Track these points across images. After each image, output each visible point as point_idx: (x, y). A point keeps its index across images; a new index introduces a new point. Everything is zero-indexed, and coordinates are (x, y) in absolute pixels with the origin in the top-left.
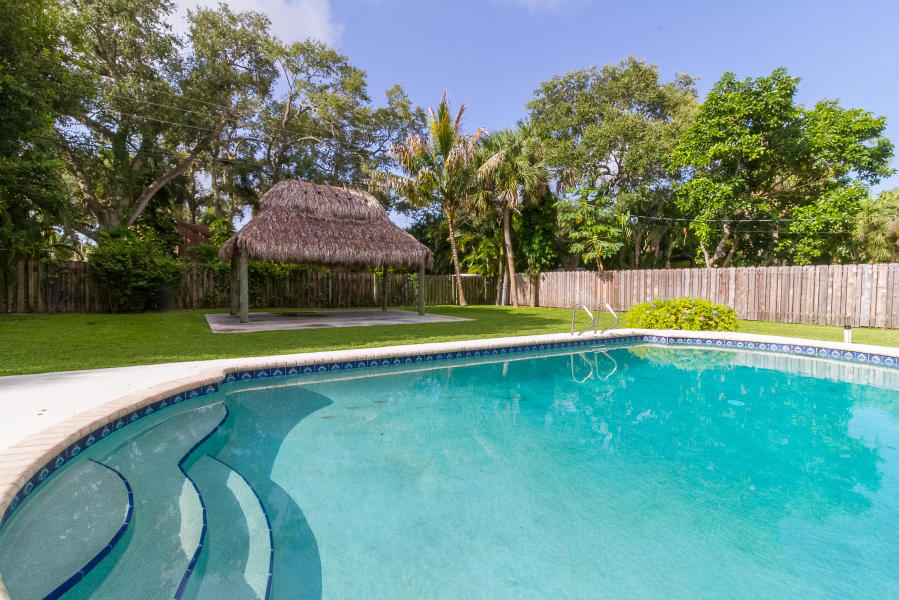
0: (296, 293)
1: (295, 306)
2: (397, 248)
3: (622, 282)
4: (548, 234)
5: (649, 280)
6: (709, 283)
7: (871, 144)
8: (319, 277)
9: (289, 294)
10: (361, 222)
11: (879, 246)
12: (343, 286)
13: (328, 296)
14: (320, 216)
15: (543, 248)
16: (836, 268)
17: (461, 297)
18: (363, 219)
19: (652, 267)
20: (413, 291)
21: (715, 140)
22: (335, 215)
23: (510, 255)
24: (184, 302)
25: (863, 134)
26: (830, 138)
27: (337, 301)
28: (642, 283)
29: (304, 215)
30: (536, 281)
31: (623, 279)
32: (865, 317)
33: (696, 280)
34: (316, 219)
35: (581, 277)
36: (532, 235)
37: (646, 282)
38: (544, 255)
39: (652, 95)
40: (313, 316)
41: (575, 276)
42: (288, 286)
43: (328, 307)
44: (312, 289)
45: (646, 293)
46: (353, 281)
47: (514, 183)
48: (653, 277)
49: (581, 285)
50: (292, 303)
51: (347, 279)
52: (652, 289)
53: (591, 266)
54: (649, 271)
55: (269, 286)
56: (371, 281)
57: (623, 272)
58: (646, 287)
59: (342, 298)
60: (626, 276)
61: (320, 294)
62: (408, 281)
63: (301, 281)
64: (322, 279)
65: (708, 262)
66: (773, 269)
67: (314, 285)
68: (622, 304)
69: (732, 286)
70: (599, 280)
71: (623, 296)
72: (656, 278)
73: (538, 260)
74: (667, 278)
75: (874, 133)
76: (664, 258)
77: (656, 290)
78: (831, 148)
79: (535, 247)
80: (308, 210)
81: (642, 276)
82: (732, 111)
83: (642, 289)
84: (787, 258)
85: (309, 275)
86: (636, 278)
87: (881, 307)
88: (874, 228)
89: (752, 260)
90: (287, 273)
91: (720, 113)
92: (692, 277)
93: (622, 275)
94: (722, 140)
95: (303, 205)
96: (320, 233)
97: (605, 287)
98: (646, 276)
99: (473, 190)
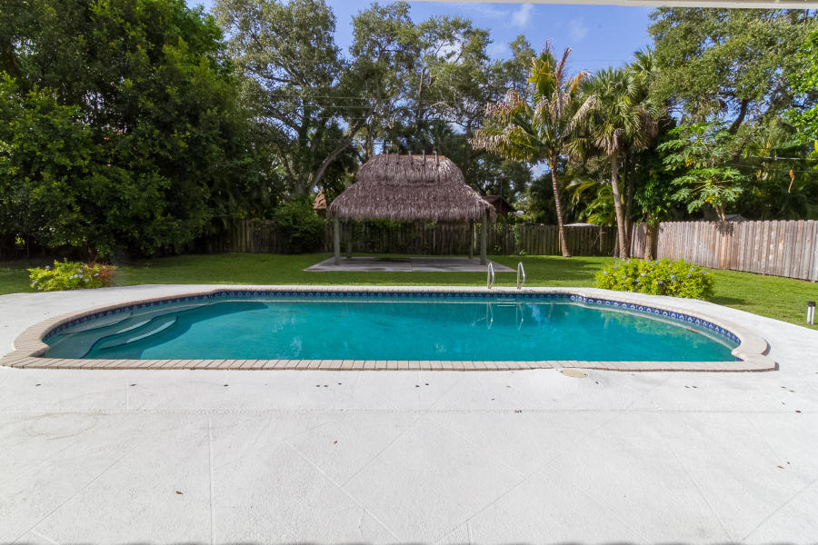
0: (406, 241)
1: (406, 253)
2: (456, 205)
3: (743, 236)
5: (773, 234)
8: (425, 228)
9: (401, 242)
10: (431, 184)
12: (446, 236)
13: (432, 245)
14: (395, 183)
15: (660, 195)
17: (564, 248)
18: (433, 181)
19: (779, 218)
20: (515, 241)
22: (409, 181)
23: (618, 204)
24: (328, 248)
27: (440, 249)
28: (766, 238)
29: (383, 183)
30: (654, 232)
31: (744, 232)
34: (392, 186)
36: (646, 181)
37: (769, 236)
41: (694, 227)
42: (399, 236)
43: (432, 254)
44: (420, 238)
45: (768, 249)
46: (456, 232)
47: (610, 127)
48: (778, 229)
49: (699, 237)
50: (402, 250)
51: (449, 230)
52: (776, 247)
54: (775, 223)
55: (385, 236)
57: (744, 224)
58: (769, 242)
59: (445, 247)
60: (747, 228)
61: (426, 243)
62: (509, 232)
63: (410, 233)
64: (428, 230)
67: (421, 235)
68: (741, 262)
70: (718, 233)
71: (742, 252)
72: (782, 231)
73: (654, 209)
74: (795, 231)
77: (781, 246)
79: (647, 194)
80: (386, 178)
81: (766, 230)
83: (765, 244)
85: (417, 227)
86: (759, 230)
90: (399, 226)
93: (745, 228)
95: (383, 175)
96: (391, 197)
97: (723, 241)
98: (770, 229)
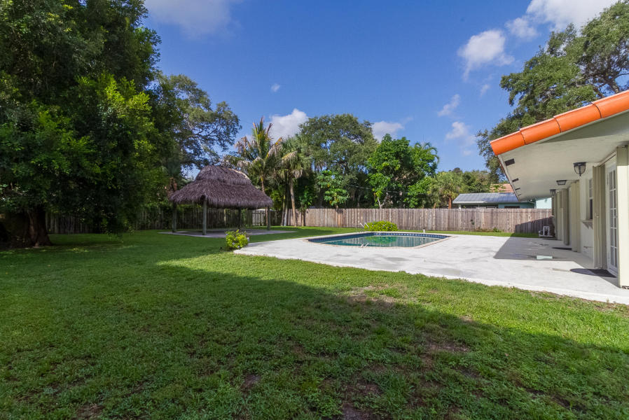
3: (347, 214)
4: (311, 190)
5: (359, 213)
6: (382, 215)
7: (431, 164)
11: (436, 198)
14: (228, 184)
15: (308, 197)
16: (422, 210)
21: (384, 160)
23: (293, 200)
25: (429, 161)
26: (419, 162)
30: (304, 213)
32: (430, 226)
33: (377, 213)
35: (328, 212)
36: (303, 191)
38: (309, 200)
39: (357, 131)
40: (214, 232)
45: (358, 219)
47: (299, 167)
49: (327, 215)
52: (360, 218)
53: (334, 207)
56: (223, 213)
57: (347, 210)
58: (358, 216)
60: (349, 211)
65: (380, 206)
66: (403, 210)
68: (347, 224)
69: (390, 216)
70: (336, 213)
71: (347, 220)
72: (362, 212)
73: (306, 203)
74: (366, 213)
75: (432, 161)
76: (357, 202)
77: (362, 217)
78: (419, 165)
79: (305, 196)
80: (224, 181)
82: (390, 150)
83: (356, 217)
84: (407, 206)
86: (353, 212)
87: (434, 223)
88: (435, 190)
89: (396, 205)
91: (386, 150)
92: (376, 212)
93: (347, 211)
94: (387, 160)
95: (222, 179)
97: (339, 216)
99: (279, 168)
